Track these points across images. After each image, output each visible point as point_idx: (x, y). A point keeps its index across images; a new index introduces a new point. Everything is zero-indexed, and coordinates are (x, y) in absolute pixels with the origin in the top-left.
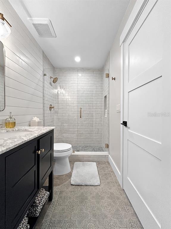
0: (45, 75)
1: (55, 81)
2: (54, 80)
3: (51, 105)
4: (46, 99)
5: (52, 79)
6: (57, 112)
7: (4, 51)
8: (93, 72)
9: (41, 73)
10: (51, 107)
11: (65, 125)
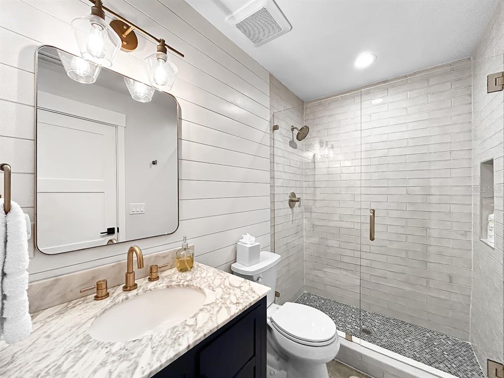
0: (275, 128)
1: (303, 134)
2: (299, 133)
3: (293, 195)
4: (278, 183)
5: (296, 132)
6: (308, 210)
7: (178, 111)
8: (428, 80)
9: (266, 126)
10: (293, 199)
11: (330, 242)
